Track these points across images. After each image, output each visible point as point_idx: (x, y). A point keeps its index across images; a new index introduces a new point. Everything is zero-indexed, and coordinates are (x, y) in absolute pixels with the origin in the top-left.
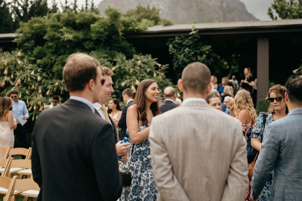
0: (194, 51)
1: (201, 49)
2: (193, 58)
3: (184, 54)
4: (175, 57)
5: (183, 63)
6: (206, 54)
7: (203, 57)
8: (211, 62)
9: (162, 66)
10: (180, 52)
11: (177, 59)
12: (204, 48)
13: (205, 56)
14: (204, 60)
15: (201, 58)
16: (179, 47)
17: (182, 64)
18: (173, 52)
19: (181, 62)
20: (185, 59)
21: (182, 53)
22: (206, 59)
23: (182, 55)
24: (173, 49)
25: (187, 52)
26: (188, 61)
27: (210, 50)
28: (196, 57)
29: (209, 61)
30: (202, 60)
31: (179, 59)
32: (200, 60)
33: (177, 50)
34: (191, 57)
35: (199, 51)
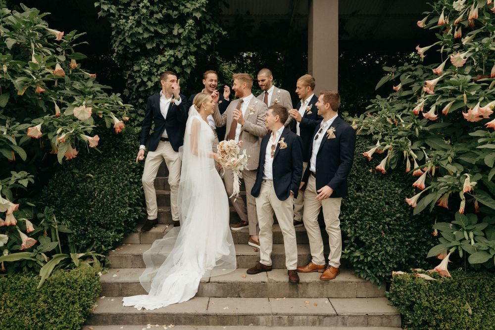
0: (164, 11)
1: (182, 8)
2: (162, 29)
3: (137, 17)
4: (113, 25)
5: (135, 39)
7: (187, 27)
10: (126, 13)
12: (188, 5)
15: (181, 31)
17: (132, 41)
20: (139, 30)
21: (133, 15)
25: (145, 11)
26: (146, 35)
27: (204, 10)
28: (169, 28)
29: (201, 40)
30: (185, 34)
31: (124, 29)
32: (180, 35)
33: (120, 7)
34: (154, 25)
35: (176, 13)
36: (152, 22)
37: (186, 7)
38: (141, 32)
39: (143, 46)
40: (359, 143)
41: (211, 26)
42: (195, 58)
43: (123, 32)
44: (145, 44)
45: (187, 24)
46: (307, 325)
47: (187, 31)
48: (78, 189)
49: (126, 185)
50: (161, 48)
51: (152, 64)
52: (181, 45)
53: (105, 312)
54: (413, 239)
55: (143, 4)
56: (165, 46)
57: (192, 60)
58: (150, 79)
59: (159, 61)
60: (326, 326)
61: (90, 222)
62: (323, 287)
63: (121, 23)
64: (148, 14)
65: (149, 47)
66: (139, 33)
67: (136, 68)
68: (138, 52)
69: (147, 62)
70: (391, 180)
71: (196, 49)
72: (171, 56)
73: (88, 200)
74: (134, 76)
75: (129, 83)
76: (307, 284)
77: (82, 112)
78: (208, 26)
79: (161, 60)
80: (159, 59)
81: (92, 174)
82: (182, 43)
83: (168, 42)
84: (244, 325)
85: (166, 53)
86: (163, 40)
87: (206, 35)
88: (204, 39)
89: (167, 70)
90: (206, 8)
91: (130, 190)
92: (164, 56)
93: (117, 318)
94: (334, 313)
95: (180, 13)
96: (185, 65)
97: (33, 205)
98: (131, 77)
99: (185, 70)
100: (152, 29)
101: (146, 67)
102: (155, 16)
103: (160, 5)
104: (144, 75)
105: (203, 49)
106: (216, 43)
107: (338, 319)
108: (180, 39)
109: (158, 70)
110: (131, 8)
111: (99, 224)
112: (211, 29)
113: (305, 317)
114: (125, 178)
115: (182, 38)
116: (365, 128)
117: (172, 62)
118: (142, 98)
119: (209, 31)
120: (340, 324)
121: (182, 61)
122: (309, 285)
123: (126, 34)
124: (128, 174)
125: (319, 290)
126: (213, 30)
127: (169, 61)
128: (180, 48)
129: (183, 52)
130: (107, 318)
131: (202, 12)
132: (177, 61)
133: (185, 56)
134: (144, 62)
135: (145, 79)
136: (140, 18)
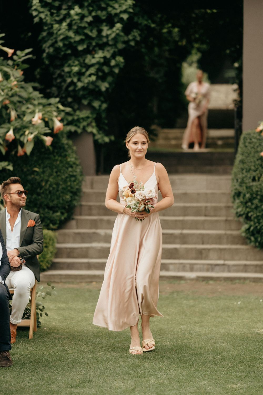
0: (94, 14)
1: (110, 9)
2: (91, 31)
3: (68, 21)
4: (46, 28)
5: (66, 42)
6: (121, 21)
7: (114, 29)
8: (134, 39)
9: (14, 54)
10: (58, 16)
11: (50, 34)
12: (116, 6)
13: (119, 26)
14: (118, 35)
15: (109, 32)
16: (57, 4)
17: (64, 45)
18: (42, 16)
19: (62, 40)
20: (71, 34)
21: (64, 19)
22: (122, 34)
23: (64, 24)
24: (41, 10)
26: (77, 38)
27: (131, 11)
28: (99, 29)
30: (113, 35)
31: (57, 33)
32: (108, 36)
33: (52, 11)
34: (85, 28)
35: (104, 13)
36: (83, 26)
37: (114, 8)
38: (73, 36)
39: (74, 48)
43: (55, 36)
44: (76, 46)
47: (115, 33)
50: (91, 48)
51: (82, 64)
52: (110, 45)
56: (95, 46)
57: (120, 60)
58: (79, 80)
60: (216, 272)
63: (54, 28)
65: (80, 48)
66: (71, 37)
67: (67, 69)
68: (69, 53)
69: (77, 63)
72: (100, 58)
74: (64, 75)
76: (209, 250)
80: (89, 59)
82: (111, 43)
83: (96, 43)
85: (96, 56)
86: (91, 41)
88: (133, 35)
89: (96, 70)
90: (132, 8)
92: (94, 58)
95: (108, 14)
96: (114, 65)
98: (60, 75)
99: (114, 69)
100: (82, 32)
101: (77, 68)
102: (85, 19)
103: (90, 8)
104: (74, 75)
107: (225, 268)
108: (107, 39)
109: (87, 70)
110: (63, 11)
114: (65, 172)
115: (110, 38)
117: (101, 63)
118: (71, 97)
120: (226, 271)
121: (111, 61)
123: (59, 39)
124: (67, 169)
127: (98, 63)
128: (109, 48)
129: (112, 51)
131: (129, 13)
132: (106, 61)
133: (114, 56)
134: (74, 62)
135: (75, 80)
136: (71, 21)
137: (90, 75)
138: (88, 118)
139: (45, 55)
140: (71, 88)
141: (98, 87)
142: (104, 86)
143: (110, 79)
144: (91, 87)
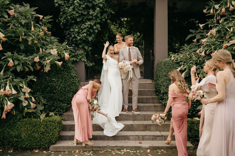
0: (86, 4)
1: (94, 2)
2: (84, 12)
3: (73, 7)
4: (62, 10)
6: (99, 7)
10: (68, 4)
11: (64, 13)
15: (93, 13)
17: (71, 18)
18: (60, 3)
21: (71, 6)
23: (71, 9)
25: (77, 4)
26: (77, 15)
27: (104, 3)
28: (88, 11)
29: (102, 17)
30: (95, 14)
31: (67, 12)
32: (92, 14)
33: (65, 2)
34: (81, 10)
35: (91, 4)
36: (80, 9)
37: (96, 2)
38: (75, 14)
39: (75, 20)
40: (174, 66)
41: (107, 9)
42: (100, 26)
43: (66, 14)
44: (76, 19)
45: (96, 10)
46: (150, 140)
47: (96, 13)
48: (49, 85)
49: (70, 84)
50: (84, 21)
51: (80, 28)
52: (93, 20)
53: (65, 135)
54: (195, 106)
55: (77, 1)
56: (86, 20)
57: (98, 26)
58: (78, 35)
59: (83, 27)
60: (158, 140)
61: (55, 100)
62: (157, 127)
63: (66, 9)
64: (78, 6)
65: (78, 20)
66: (74, 14)
67: (72, 30)
68: (73, 22)
69: (77, 27)
70: (187, 82)
71: (100, 21)
72: (89, 24)
73: (54, 90)
74: (70, 34)
75: (68, 37)
76: (151, 125)
77: (54, 51)
78: (105, 10)
79: (84, 27)
80: (83, 26)
81: (55, 79)
82: (94, 18)
83: (87, 18)
84: (124, 140)
85: (86, 24)
86: (84, 17)
87: (105, 14)
88: (104, 16)
89: (86, 31)
90: (105, 2)
91: (72, 86)
92: (86, 25)
93: (71, 138)
94: (161, 135)
95: (93, 4)
96: (95, 29)
97: (33, 91)
98: (69, 34)
99: (95, 31)
100: (80, 12)
101: (77, 30)
102: (81, 6)
103: (84, 1)
104: (76, 33)
105: (103, 21)
106: (109, 17)
107: (162, 138)
108: (92, 16)
109: (82, 31)
110: (71, 2)
111: (59, 101)
112: (107, 11)
113: (149, 137)
114: (69, 81)
115: (93, 16)
116: (177, 59)
117: (89, 27)
118: (74, 44)
119: (106, 12)
120: (163, 140)
121: (94, 27)
122: (152, 126)
123: (68, 15)
124: (71, 79)
125: (156, 128)
126: (108, 12)
127: (87, 27)
129: (94, 22)
130: (66, 138)
131: (103, 4)
132: (91, 27)
133: (95, 25)
134: (75, 27)
135: (76, 36)
136: (74, 7)
137: (83, 33)
138: (82, 54)
139: (61, 24)
140: (74, 40)
141: (87, 39)
142: (90, 39)
143: (93, 36)
144: (84, 39)
